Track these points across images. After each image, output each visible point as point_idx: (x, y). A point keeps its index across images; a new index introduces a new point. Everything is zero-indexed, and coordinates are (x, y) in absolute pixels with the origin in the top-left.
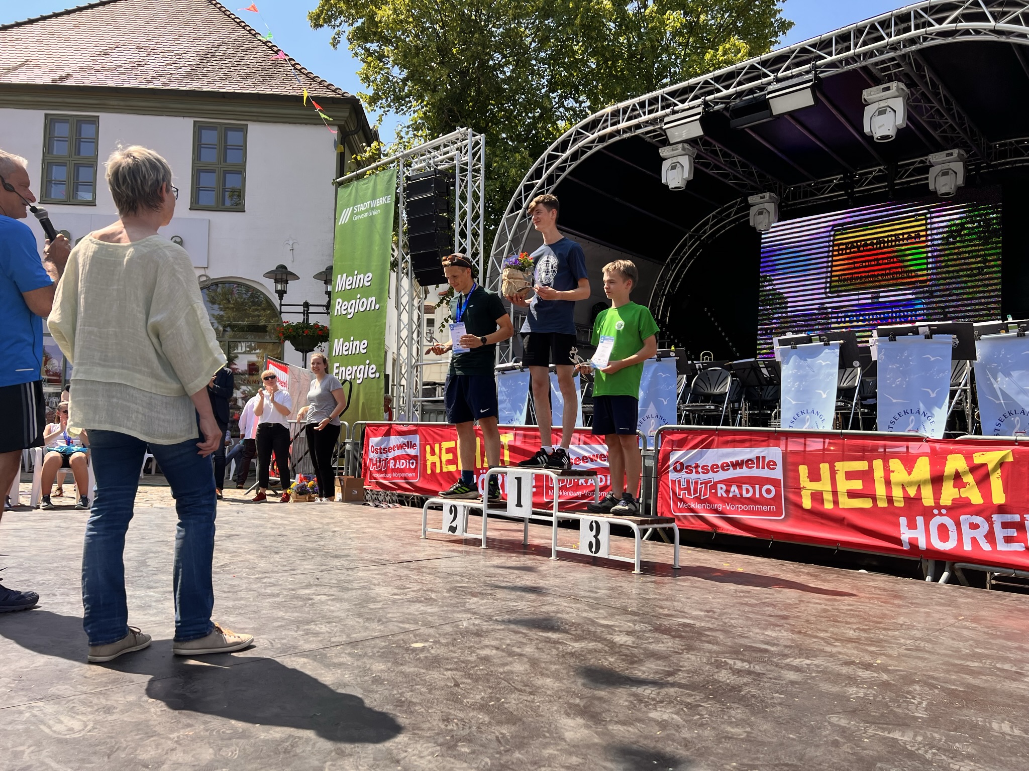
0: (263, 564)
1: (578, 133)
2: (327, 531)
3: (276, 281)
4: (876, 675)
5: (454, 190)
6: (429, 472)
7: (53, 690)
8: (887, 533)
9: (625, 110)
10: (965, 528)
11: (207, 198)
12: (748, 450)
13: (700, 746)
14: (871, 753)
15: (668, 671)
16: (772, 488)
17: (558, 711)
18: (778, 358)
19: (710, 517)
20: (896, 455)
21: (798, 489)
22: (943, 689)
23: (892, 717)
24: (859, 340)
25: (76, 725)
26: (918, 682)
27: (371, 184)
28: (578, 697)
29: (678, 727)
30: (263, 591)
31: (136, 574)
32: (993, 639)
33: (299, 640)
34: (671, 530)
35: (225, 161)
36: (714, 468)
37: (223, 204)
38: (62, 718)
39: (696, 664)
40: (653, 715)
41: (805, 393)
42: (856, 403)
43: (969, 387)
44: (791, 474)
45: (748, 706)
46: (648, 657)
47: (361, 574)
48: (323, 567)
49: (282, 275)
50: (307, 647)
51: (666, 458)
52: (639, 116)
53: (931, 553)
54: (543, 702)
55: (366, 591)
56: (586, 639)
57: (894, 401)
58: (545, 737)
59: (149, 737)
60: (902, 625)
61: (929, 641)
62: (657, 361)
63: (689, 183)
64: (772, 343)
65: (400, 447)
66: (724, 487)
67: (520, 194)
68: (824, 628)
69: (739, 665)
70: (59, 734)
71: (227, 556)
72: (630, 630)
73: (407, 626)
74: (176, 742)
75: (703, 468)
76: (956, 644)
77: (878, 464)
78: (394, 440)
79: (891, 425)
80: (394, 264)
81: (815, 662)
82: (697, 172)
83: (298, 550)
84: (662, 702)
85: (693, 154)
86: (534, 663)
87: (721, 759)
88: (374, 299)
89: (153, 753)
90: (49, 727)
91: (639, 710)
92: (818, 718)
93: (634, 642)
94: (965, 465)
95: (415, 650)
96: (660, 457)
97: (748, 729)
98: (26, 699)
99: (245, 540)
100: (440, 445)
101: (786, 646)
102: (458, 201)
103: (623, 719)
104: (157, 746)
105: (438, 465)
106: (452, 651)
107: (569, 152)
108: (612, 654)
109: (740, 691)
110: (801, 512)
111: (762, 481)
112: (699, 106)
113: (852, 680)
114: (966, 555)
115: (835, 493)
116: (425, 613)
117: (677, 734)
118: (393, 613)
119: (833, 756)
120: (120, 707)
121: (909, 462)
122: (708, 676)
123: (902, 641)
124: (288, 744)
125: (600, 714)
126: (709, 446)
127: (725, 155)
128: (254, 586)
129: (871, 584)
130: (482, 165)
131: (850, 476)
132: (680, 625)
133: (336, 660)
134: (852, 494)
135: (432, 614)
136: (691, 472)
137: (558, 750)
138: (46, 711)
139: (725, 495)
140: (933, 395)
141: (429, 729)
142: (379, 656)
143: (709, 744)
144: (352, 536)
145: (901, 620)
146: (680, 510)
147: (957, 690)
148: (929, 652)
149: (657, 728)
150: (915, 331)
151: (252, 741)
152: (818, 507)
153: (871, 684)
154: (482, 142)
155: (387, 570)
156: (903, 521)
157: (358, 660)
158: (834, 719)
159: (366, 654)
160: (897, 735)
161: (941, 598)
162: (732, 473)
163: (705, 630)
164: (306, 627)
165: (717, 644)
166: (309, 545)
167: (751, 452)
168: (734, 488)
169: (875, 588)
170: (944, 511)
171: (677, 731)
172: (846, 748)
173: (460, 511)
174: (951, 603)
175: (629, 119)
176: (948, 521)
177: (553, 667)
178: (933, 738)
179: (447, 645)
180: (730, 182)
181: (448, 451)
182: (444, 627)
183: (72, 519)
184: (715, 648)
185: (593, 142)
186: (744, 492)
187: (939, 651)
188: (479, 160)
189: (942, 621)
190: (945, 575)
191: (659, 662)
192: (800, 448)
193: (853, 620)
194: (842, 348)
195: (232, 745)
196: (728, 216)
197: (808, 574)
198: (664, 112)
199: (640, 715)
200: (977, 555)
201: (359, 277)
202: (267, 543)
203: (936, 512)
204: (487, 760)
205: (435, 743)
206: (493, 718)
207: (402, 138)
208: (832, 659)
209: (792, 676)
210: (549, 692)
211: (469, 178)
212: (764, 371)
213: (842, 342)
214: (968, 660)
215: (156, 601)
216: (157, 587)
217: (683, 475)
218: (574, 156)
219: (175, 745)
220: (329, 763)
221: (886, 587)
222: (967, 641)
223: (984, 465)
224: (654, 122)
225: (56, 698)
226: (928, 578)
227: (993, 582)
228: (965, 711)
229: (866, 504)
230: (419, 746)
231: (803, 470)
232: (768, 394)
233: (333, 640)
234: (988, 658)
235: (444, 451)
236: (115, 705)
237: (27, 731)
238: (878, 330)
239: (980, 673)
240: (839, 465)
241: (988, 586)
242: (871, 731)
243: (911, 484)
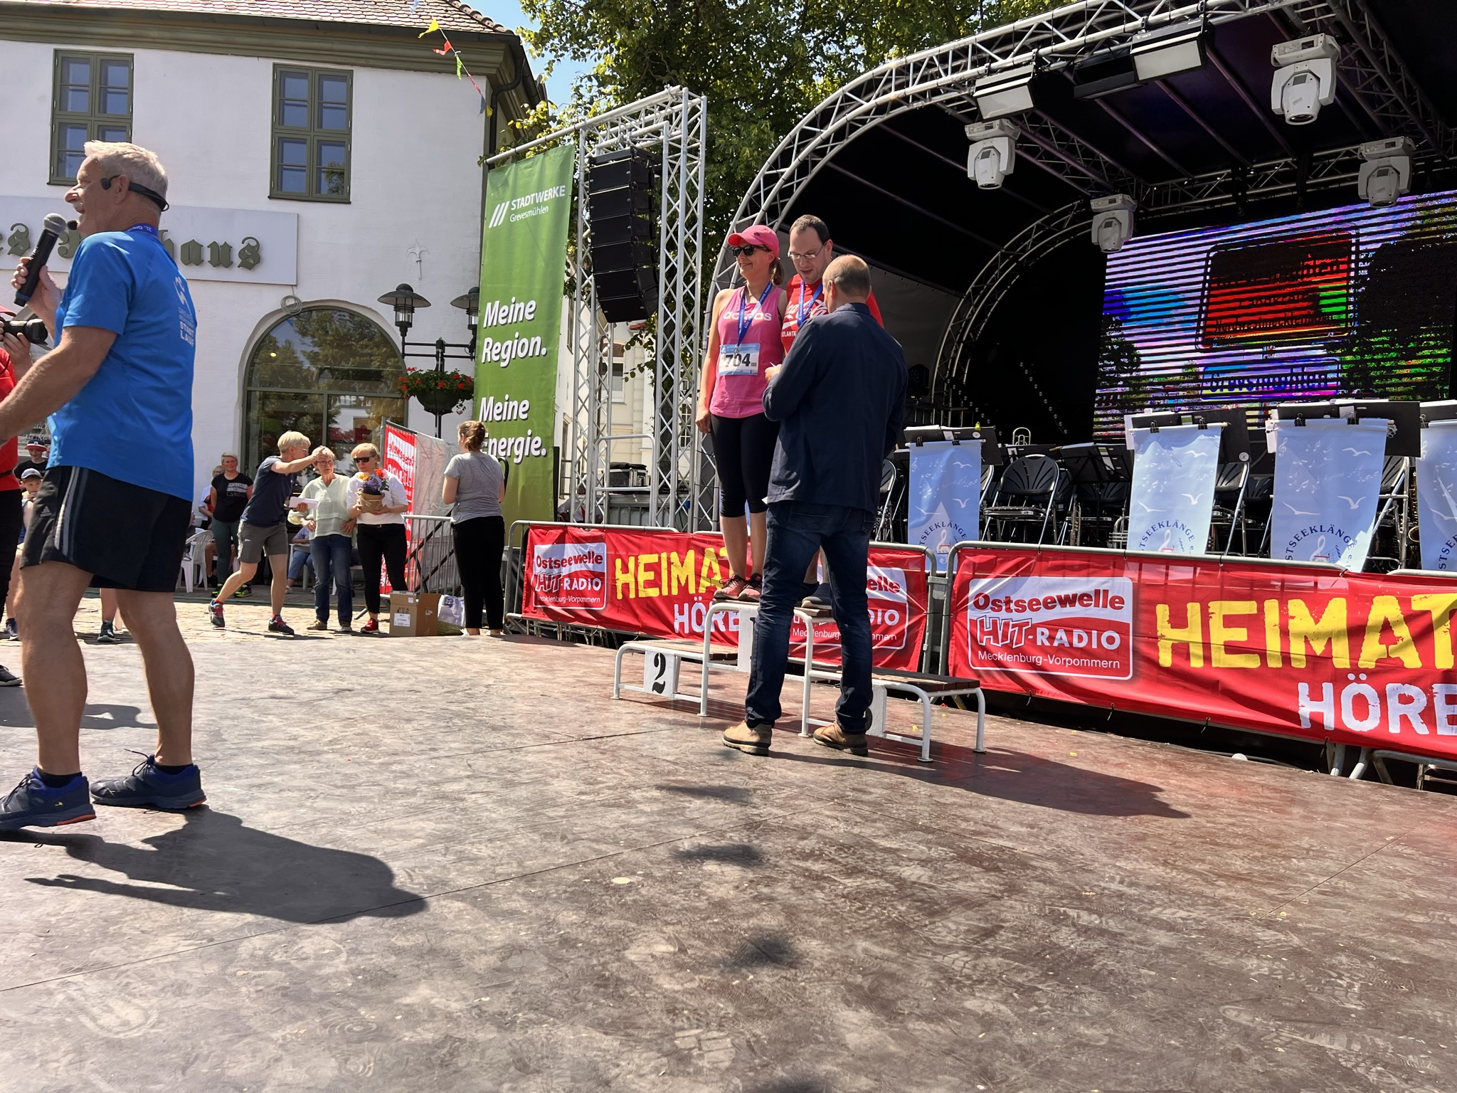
0: (389, 741)
1: (846, 99)
2: (478, 685)
3: (397, 309)
4: (1283, 937)
5: (661, 180)
6: (620, 596)
7: (97, 954)
8: (1278, 705)
9: (917, 67)
10: (1393, 702)
11: (295, 181)
12: (1085, 579)
13: (1042, 1059)
14: (1291, 1072)
15: (984, 929)
16: (1116, 636)
17: (833, 997)
18: (1130, 445)
19: (1025, 673)
20: (1298, 593)
21: (1154, 639)
22: (1380, 962)
23: (1312, 1009)
24: (1249, 421)
25: (133, 1015)
26: (1343, 950)
27: (537, 168)
28: (859, 973)
29: (1007, 1027)
30: (392, 785)
31: (208, 754)
32: (1438, 874)
33: (449, 872)
34: (974, 697)
35: (320, 126)
36: (1033, 605)
37: (319, 191)
38: (112, 1002)
39: (1023, 916)
40: (971, 1004)
41: (1165, 497)
42: (1240, 513)
43: (1405, 495)
44: (1143, 616)
45: (1105, 989)
46: (953, 904)
47: (531, 758)
48: (477, 746)
49: (405, 300)
50: (463, 882)
51: (964, 588)
52: (938, 75)
53: (1342, 735)
54: (809, 980)
55: (540, 787)
56: (861, 871)
57: (1297, 513)
58: (818, 1042)
59: (242, 1037)
60: (1308, 850)
61: (1350, 878)
62: (956, 443)
63: (1008, 179)
64: (1123, 422)
65: (579, 559)
66: (1047, 632)
67: (758, 189)
68: (1199, 856)
69: (1085, 918)
70: (109, 1031)
71: (337, 726)
72: (924, 857)
73: (603, 847)
74: (281, 1046)
75: (1017, 603)
76: (1388, 883)
77: (1272, 607)
78: (571, 550)
79: (1291, 548)
80: (570, 287)
81: (1194, 915)
82: (1019, 163)
83: (437, 718)
84: (981, 982)
85: (1015, 134)
86: (791, 912)
87: (1076, 1081)
88: (538, 339)
89: (248, 1065)
90: (94, 1019)
91: (950, 996)
92: (1208, 1011)
93: (931, 878)
94: (1399, 612)
95: (617, 889)
96: (955, 586)
97: (1110, 1031)
98: (57, 969)
99: (362, 699)
100: (636, 559)
101: (1149, 888)
102: (665, 195)
103: (927, 1011)
104: (255, 1052)
105: (632, 587)
106: (671, 891)
107: (831, 127)
108: (902, 898)
109: (1092, 964)
110: (1155, 672)
111: (1102, 625)
112: (1028, 63)
113: (1249, 946)
114: (1392, 740)
115: (1207, 646)
116: (628, 826)
117: (1008, 1038)
118: (582, 825)
119: (1236, 1078)
120: (197, 985)
121: (1317, 605)
122: (1042, 937)
123: (1312, 878)
124: (444, 1051)
125: (894, 1001)
126: (1027, 573)
127: (1061, 136)
128: (378, 777)
129: (1255, 779)
130: (701, 144)
131: (1230, 621)
132: (994, 848)
133: (505, 906)
134: (1231, 648)
135: (639, 828)
136: (1000, 609)
137: (838, 1065)
138: (88, 990)
139: (1047, 643)
140: (1354, 506)
141: (649, 1027)
142: (568, 899)
143: (1055, 1055)
144: (513, 693)
145: (1305, 842)
146: (982, 663)
147: (1400, 964)
148: (1353, 897)
149: (979, 1028)
150: (1334, 412)
151: (393, 1045)
152: (1181, 664)
153: (1276, 952)
154: (703, 109)
155: (568, 752)
156: (1303, 688)
157: (537, 906)
158: (1231, 1013)
159: (547, 896)
160: (1323, 1041)
161: (1357, 805)
162: (1059, 613)
163: (1032, 859)
164: (459, 848)
165: (1050, 882)
166: (453, 707)
167: (1088, 582)
168: (1061, 634)
169: (1262, 786)
170: (1363, 677)
171: (1008, 1033)
172: (1254, 1063)
173: (670, 663)
174: (1372, 813)
175: (923, 80)
176: (1368, 691)
177: (820, 921)
178: (1376, 1046)
179: (663, 880)
180: (1064, 178)
181: (648, 567)
182: (657, 849)
183: (110, 660)
184: (1049, 890)
185: (867, 113)
186: (1075, 640)
187: (1365, 895)
188: (697, 135)
189: (1364, 844)
190: (1359, 767)
191: (970, 913)
192: (1159, 579)
193: (1238, 842)
194: (1225, 434)
195: (363, 1052)
196: (1060, 227)
197: (1164, 762)
198: (975, 70)
199: (951, 1004)
200: (1408, 740)
201: (517, 306)
202: (393, 705)
203: (1351, 677)
204: (737, 1081)
205: (659, 1051)
206: (739, 1008)
207: (581, 97)
208: (1217, 910)
209: (1162, 938)
210: (817, 964)
211: (682, 162)
212: (1107, 461)
213: (1225, 424)
214: (1408, 912)
215: (240, 801)
216: (239, 777)
217: (989, 614)
218: (840, 134)
219: (280, 1052)
220: (507, 1086)
221: (1277, 785)
222: (1403, 877)
223: (1428, 612)
224: (958, 85)
225: (101, 968)
226: (1334, 772)
227: (1427, 778)
228: (1417, 1001)
229: (1252, 663)
230: (636, 1056)
231: (1162, 611)
232: (1109, 493)
233: (499, 870)
234: (1437, 908)
235: (641, 568)
236: (189, 981)
237: (61, 1026)
238: (1280, 409)
239: (1429, 935)
240: (1214, 606)
241: (1419, 782)
242: (1285, 1034)
243: (1318, 636)
